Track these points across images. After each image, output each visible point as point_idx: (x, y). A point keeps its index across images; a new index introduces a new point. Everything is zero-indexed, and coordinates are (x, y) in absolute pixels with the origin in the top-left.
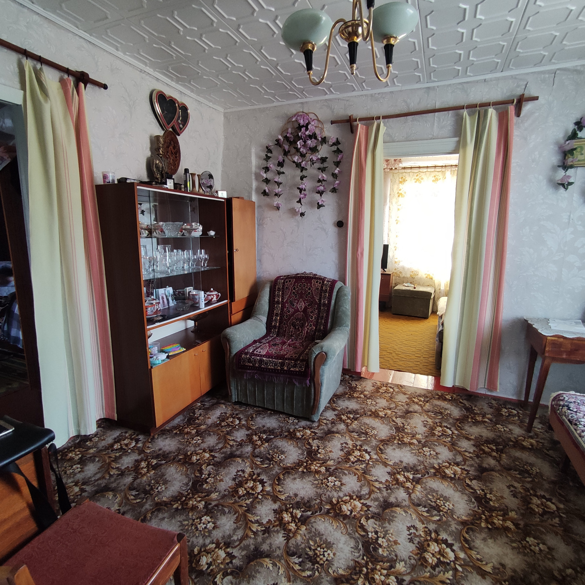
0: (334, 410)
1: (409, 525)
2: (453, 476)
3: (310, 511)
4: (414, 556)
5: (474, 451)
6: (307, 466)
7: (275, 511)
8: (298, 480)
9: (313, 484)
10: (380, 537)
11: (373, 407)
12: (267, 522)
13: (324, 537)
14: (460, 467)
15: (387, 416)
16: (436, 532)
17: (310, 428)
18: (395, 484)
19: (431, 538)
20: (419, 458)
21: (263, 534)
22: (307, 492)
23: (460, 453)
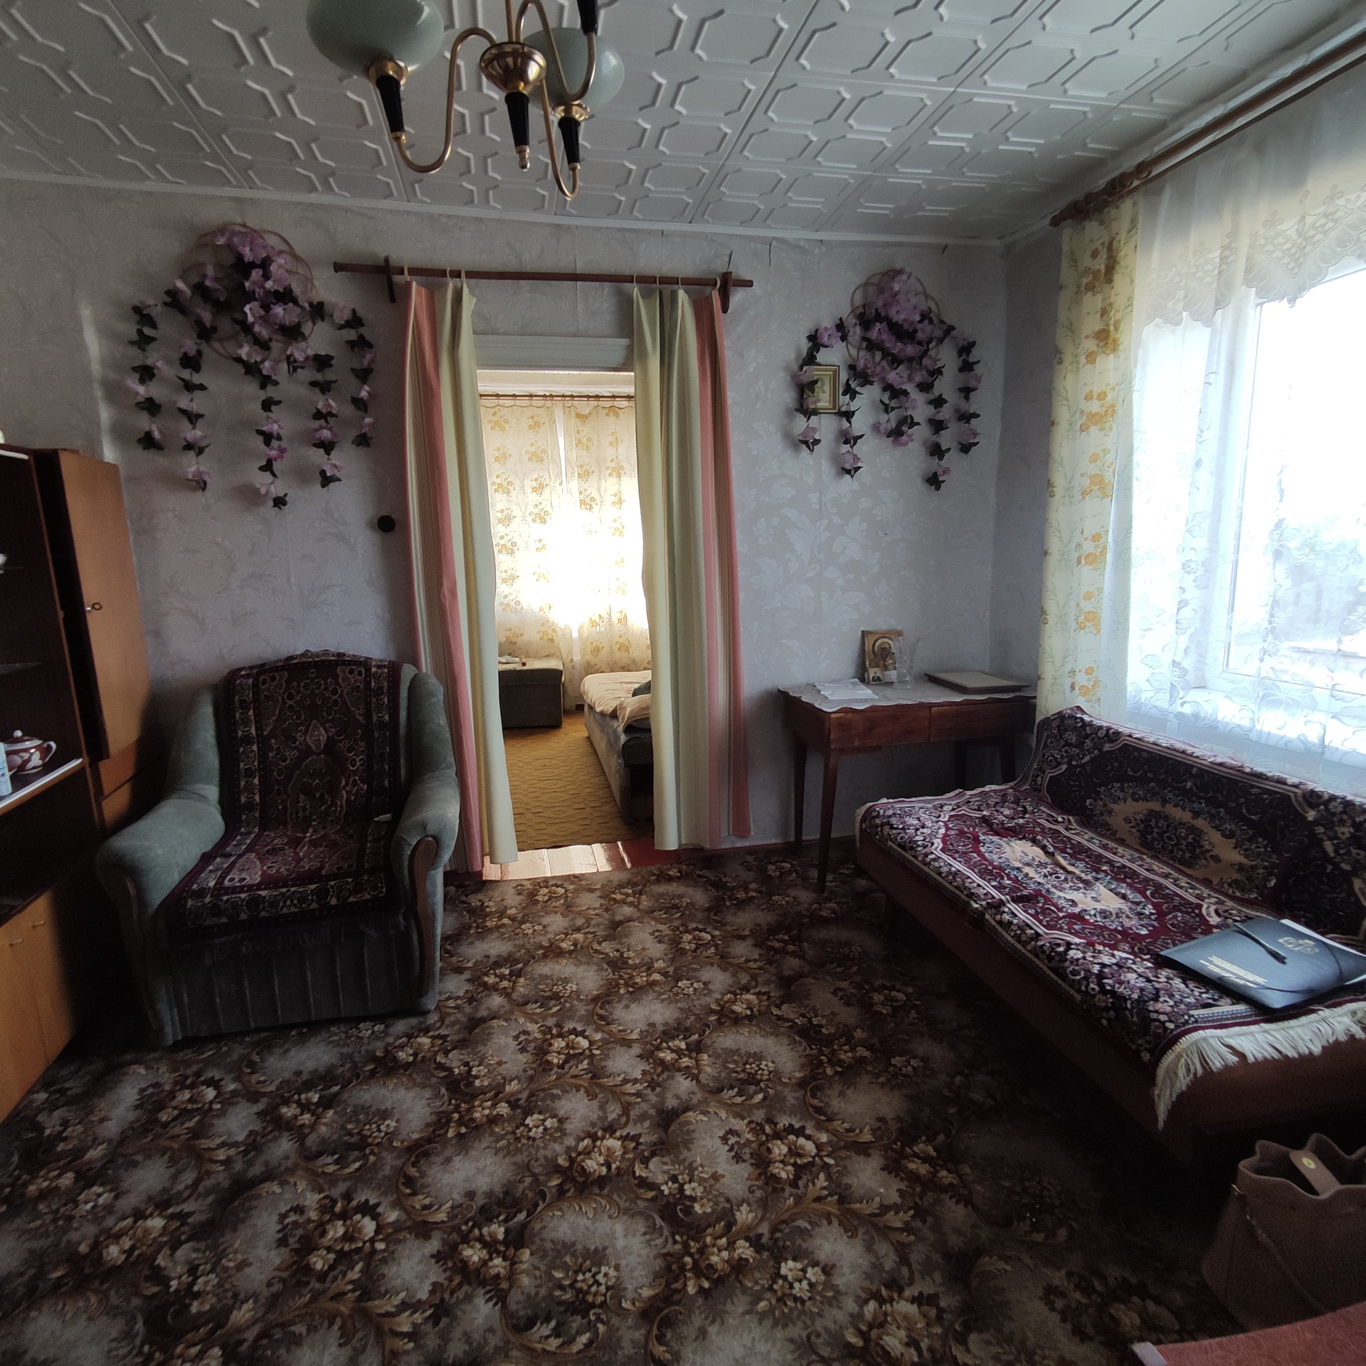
0: (459, 970)
1: (722, 1133)
2: (749, 1012)
3: (520, 1211)
4: (757, 1183)
5: (760, 955)
6: (461, 1118)
7: (438, 1257)
8: (457, 1159)
9: (497, 1151)
10: (685, 1183)
11: (542, 938)
12: (432, 1292)
13: (579, 1247)
14: (752, 991)
15: (579, 946)
16: (770, 1121)
17: (425, 1031)
18: (663, 1072)
19: (767, 1135)
20: (680, 1005)
21: (436, 1324)
22: (491, 1175)
23: (739, 966)
